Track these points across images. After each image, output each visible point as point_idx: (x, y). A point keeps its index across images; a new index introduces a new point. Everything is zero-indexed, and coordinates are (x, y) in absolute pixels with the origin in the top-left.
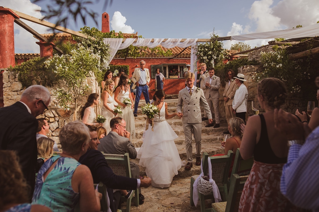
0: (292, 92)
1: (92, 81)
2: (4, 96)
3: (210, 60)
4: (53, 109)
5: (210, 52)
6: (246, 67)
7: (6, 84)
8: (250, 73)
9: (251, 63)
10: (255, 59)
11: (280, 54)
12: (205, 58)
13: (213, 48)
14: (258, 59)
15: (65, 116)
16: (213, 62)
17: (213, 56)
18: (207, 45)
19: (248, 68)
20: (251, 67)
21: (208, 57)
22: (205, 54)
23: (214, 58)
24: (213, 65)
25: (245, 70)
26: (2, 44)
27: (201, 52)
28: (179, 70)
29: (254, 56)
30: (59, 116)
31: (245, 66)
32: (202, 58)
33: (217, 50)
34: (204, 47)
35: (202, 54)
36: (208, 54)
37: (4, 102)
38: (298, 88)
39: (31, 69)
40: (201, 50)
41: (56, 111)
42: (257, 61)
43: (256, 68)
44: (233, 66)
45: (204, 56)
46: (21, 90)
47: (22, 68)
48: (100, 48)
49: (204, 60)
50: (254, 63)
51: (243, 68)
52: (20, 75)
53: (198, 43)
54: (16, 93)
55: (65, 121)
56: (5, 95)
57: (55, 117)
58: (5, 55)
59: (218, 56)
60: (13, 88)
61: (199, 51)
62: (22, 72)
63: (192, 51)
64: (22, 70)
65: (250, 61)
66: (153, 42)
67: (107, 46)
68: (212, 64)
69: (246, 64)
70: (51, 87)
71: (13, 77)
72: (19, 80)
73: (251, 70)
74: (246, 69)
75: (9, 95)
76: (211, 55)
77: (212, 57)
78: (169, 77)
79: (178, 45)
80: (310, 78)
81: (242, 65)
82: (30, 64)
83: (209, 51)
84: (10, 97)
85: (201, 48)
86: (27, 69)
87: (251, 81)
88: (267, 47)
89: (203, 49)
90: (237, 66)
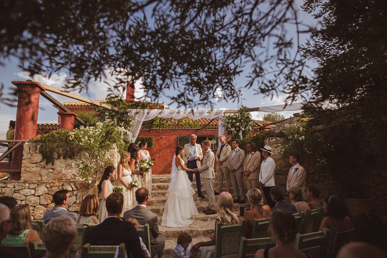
0: (318, 164)
1: (114, 154)
2: (22, 169)
3: (238, 131)
4: (72, 182)
5: (238, 124)
6: (272, 139)
7: (25, 155)
8: (276, 145)
9: (277, 134)
10: (282, 131)
11: (303, 127)
12: (233, 129)
13: (241, 120)
14: (284, 131)
15: (84, 190)
16: (241, 134)
17: (241, 127)
18: (234, 116)
19: (274, 140)
20: (277, 139)
21: (235, 129)
22: (233, 125)
23: (242, 130)
24: (242, 136)
25: (270, 142)
26: (26, 116)
27: (228, 123)
29: (281, 128)
30: (78, 189)
32: (229, 129)
33: (245, 121)
34: (232, 118)
35: (229, 126)
36: (236, 125)
37: (21, 175)
38: (324, 160)
39: (53, 140)
40: (229, 121)
41: (75, 185)
42: (284, 133)
43: (282, 140)
44: (259, 138)
45: (232, 128)
46: (41, 162)
47: (44, 139)
49: (232, 131)
50: (281, 135)
51: (269, 140)
52: (42, 146)
53: (225, 114)
54: (35, 165)
55: (83, 195)
56: (23, 167)
57: (73, 190)
58: (27, 127)
59: (245, 128)
60: (32, 160)
61: (226, 122)
62: (44, 143)
63: (220, 123)
64: (44, 142)
65: (277, 133)
66: (179, 113)
67: (131, 117)
68: (240, 136)
69: (272, 136)
70: (71, 159)
71: (34, 149)
72: (40, 151)
73: (277, 142)
74: (272, 141)
75: (28, 167)
76: (239, 127)
77: (240, 129)
79: (205, 116)
80: (334, 150)
81: (269, 137)
82: (53, 136)
83: (237, 122)
84: (28, 169)
85: (229, 120)
86: (50, 140)
87: (278, 154)
88: (292, 119)
89: (230, 120)
90: (264, 138)
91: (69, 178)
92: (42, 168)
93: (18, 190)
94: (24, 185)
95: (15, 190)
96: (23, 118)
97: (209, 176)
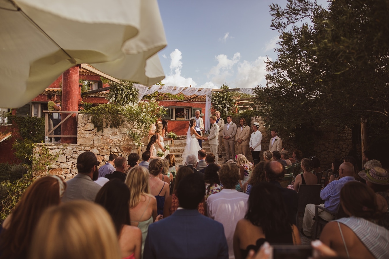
0: (290, 137)
2: (78, 135)
3: (224, 107)
4: (117, 146)
5: (224, 101)
6: (259, 117)
7: (80, 124)
12: (220, 106)
13: (226, 99)
15: (127, 152)
16: (226, 110)
17: (226, 104)
18: (221, 95)
21: (222, 105)
22: (220, 102)
23: (227, 107)
24: (227, 112)
25: (257, 119)
27: (215, 100)
28: (185, 113)
30: (122, 151)
31: (257, 116)
32: (216, 106)
33: (229, 100)
34: (218, 96)
35: (217, 102)
36: (222, 102)
37: (77, 140)
38: (294, 134)
40: (216, 98)
41: (119, 148)
44: (247, 115)
45: (219, 104)
46: (93, 130)
48: (131, 92)
51: (256, 118)
52: (93, 117)
54: (88, 132)
55: (126, 156)
56: (79, 134)
57: (118, 152)
58: (74, 100)
59: (230, 105)
60: (86, 128)
61: (213, 99)
63: (207, 98)
66: (176, 89)
70: (116, 128)
71: (87, 119)
72: (92, 121)
74: (258, 118)
75: (83, 133)
76: (224, 104)
77: (225, 106)
78: (176, 119)
79: (196, 93)
80: (301, 128)
81: (255, 115)
84: (83, 135)
87: (263, 128)
90: (251, 116)
91: (115, 143)
92: (93, 134)
93: (76, 152)
94: (80, 148)
95: (73, 152)
96: (70, 92)
97: (215, 143)
